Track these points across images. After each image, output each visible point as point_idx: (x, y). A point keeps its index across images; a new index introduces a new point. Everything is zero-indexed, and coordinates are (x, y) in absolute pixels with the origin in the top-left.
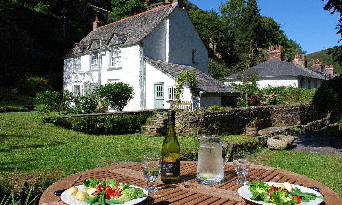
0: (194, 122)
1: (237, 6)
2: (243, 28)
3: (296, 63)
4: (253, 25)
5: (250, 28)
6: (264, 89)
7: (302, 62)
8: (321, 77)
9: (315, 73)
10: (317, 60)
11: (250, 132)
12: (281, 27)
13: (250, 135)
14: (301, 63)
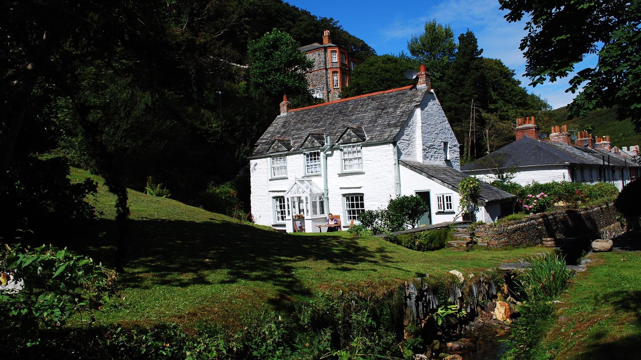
0: (500, 234)
1: (439, 43)
2: (455, 82)
3: (553, 140)
4: (472, 77)
5: (468, 82)
6: (527, 187)
7: (563, 138)
8: (596, 160)
9: (586, 154)
10: (583, 131)
11: (549, 243)
12: (515, 74)
13: (549, 245)
14: (561, 139)
